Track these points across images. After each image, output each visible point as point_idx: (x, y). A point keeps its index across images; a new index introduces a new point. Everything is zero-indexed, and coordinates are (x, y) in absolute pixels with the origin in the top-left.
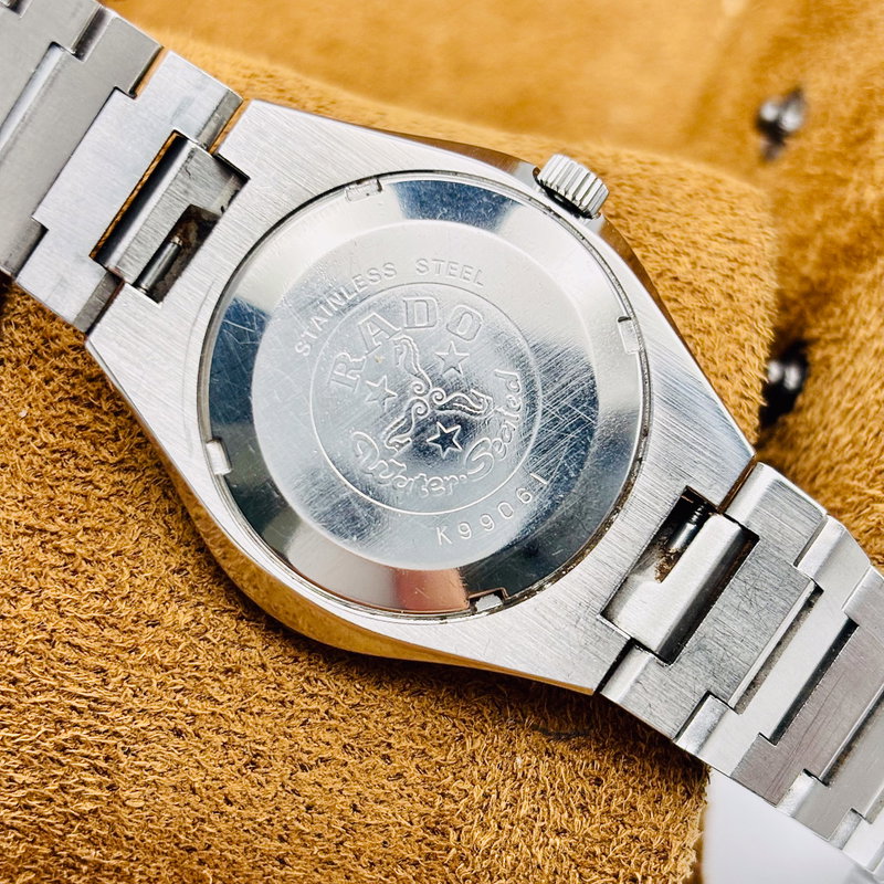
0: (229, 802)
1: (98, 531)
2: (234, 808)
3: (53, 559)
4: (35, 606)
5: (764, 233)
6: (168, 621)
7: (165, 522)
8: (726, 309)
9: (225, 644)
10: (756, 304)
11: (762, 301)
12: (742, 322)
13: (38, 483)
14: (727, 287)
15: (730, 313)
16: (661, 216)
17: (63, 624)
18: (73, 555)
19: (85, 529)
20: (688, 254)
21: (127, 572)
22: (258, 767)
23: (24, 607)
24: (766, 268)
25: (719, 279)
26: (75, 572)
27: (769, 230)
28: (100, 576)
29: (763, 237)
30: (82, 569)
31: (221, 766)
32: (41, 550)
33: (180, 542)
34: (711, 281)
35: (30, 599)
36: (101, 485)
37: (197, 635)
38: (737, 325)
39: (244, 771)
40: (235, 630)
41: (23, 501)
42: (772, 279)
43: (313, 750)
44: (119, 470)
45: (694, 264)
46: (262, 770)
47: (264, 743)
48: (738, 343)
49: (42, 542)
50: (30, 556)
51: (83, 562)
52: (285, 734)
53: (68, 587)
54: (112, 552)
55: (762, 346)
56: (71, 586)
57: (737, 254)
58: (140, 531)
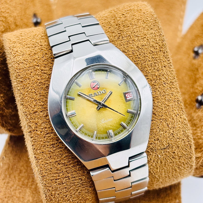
49: (58, 163)
56: (67, 168)
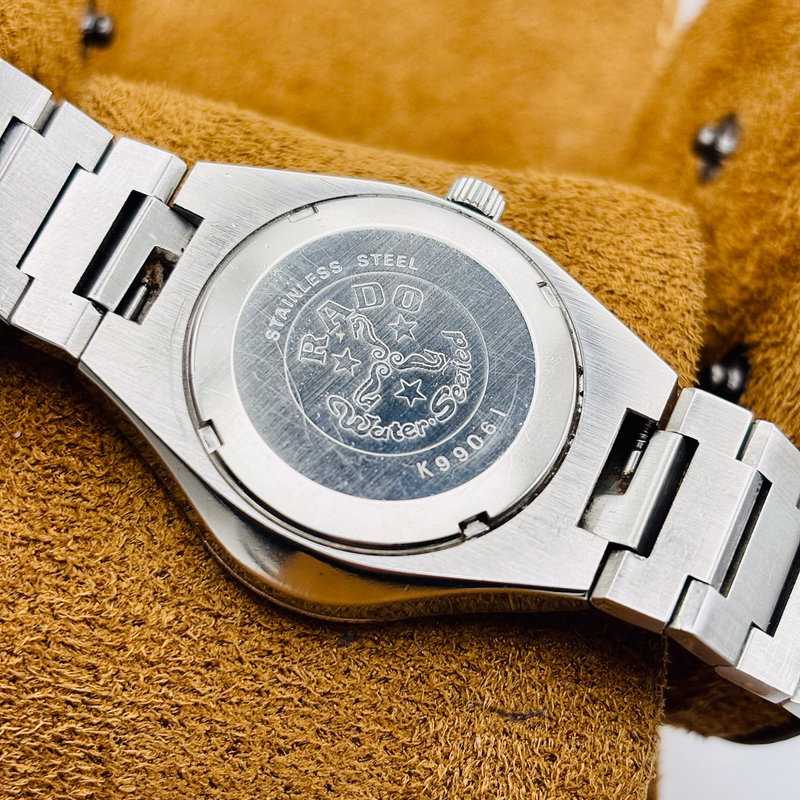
0: (213, 785)
1: (87, 540)
2: (217, 791)
3: (46, 566)
4: (31, 610)
5: (692, 248)
6: (152, 620)
7: (148, 529)
8: (659, 318)
9: (205, 640)
10: (686, 313)
11: (692, 310)
12: (674, 329)
13: (31, 498)
14: (660, 298)
15: (662, 321)
16: (596, 236)
17: (57, 626)
18: (64, 562)
19: (76, 538)
20: (621, 269)
21: (114, 576)
22: (239, 752)
23: (22, 612)
24: (695, 280)
25: (651, 291)
26: (66, 578)
27: (696, 245)
28: (89, 581)
29: (691, 251)
30: (73, 575)
31: (205, 752)
32: (35, 558)
33: (161, 547)
34: (644, 293)
35: (25, 604)
36: (90, 497)
37: (179, 633)
38: (670, 333)
39: (226, 756)
40: (213, 627)
41: (18, 515)
42: (701, 289)
43: (289, 735)
44: (106, 483)
45: (628, 278)
46: (243, 754)
47: (243, 731)
48: (671, 349)
49: (36, 552)
50: (26, 565)
51: (74, 569)
52: (262, 721)
53: (62, 593)
54: (100, 558)
55: (693, 351)
56: (64, 591)
57: (667, 267)
58: (125, 538)
